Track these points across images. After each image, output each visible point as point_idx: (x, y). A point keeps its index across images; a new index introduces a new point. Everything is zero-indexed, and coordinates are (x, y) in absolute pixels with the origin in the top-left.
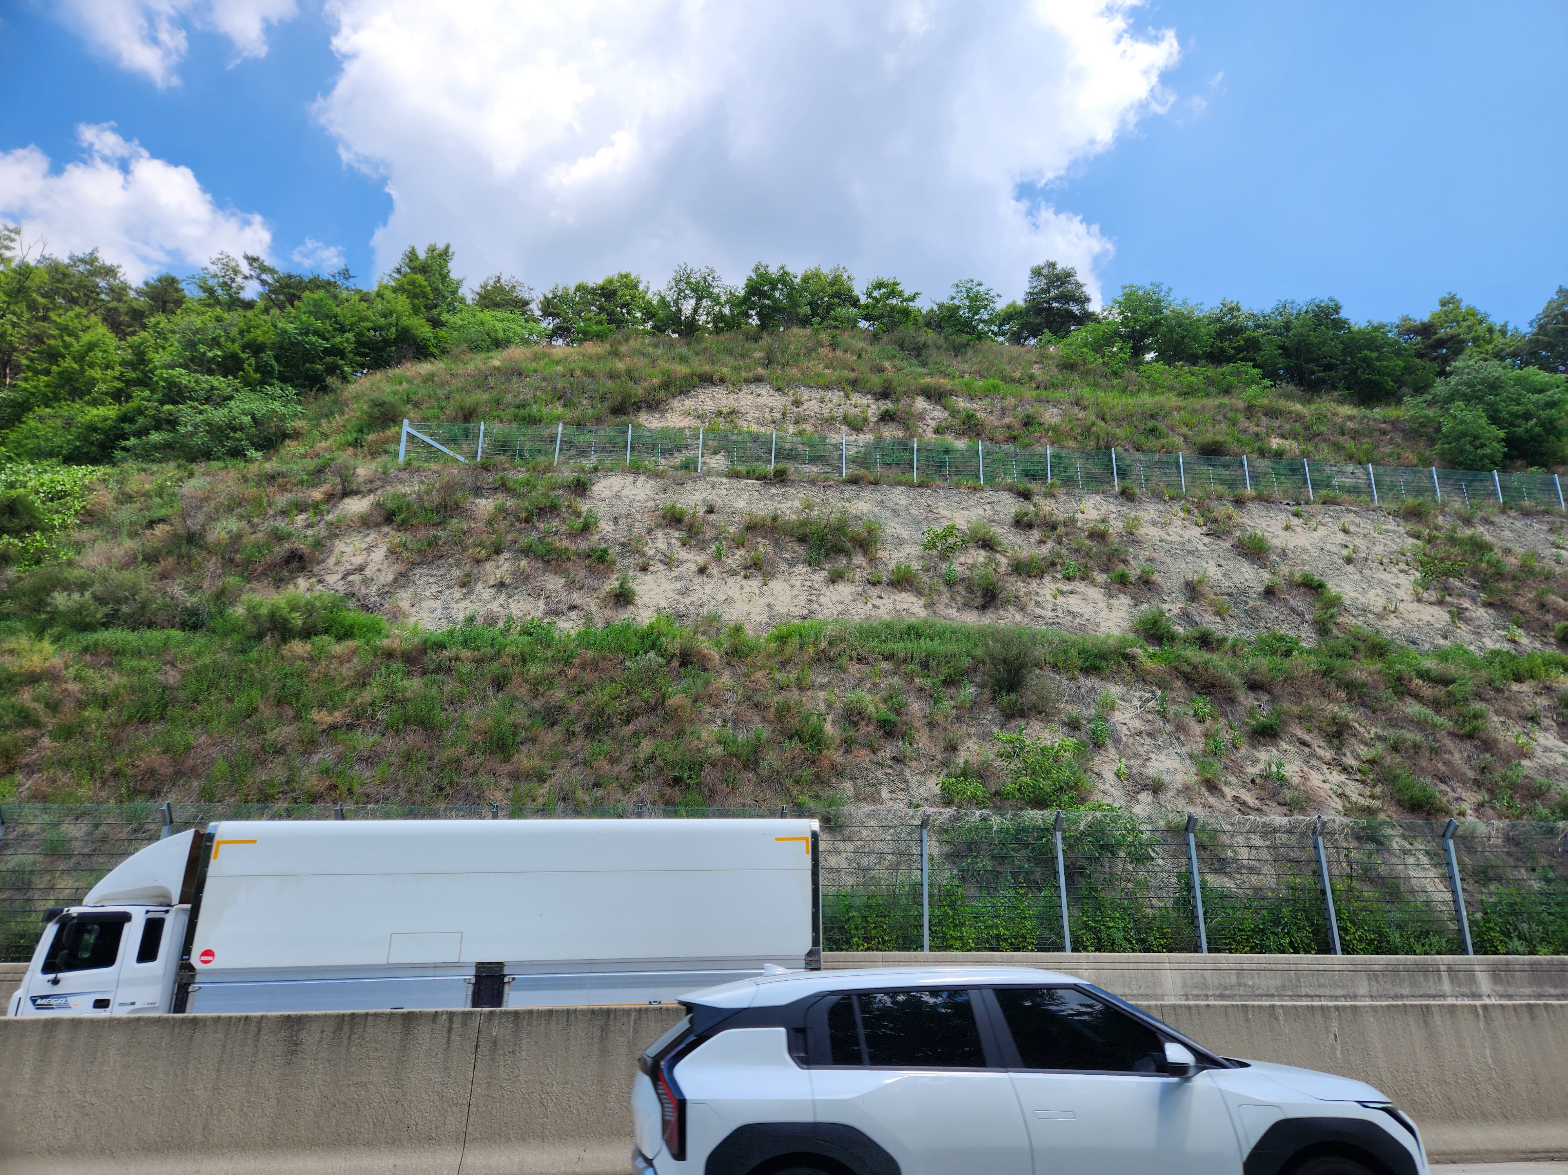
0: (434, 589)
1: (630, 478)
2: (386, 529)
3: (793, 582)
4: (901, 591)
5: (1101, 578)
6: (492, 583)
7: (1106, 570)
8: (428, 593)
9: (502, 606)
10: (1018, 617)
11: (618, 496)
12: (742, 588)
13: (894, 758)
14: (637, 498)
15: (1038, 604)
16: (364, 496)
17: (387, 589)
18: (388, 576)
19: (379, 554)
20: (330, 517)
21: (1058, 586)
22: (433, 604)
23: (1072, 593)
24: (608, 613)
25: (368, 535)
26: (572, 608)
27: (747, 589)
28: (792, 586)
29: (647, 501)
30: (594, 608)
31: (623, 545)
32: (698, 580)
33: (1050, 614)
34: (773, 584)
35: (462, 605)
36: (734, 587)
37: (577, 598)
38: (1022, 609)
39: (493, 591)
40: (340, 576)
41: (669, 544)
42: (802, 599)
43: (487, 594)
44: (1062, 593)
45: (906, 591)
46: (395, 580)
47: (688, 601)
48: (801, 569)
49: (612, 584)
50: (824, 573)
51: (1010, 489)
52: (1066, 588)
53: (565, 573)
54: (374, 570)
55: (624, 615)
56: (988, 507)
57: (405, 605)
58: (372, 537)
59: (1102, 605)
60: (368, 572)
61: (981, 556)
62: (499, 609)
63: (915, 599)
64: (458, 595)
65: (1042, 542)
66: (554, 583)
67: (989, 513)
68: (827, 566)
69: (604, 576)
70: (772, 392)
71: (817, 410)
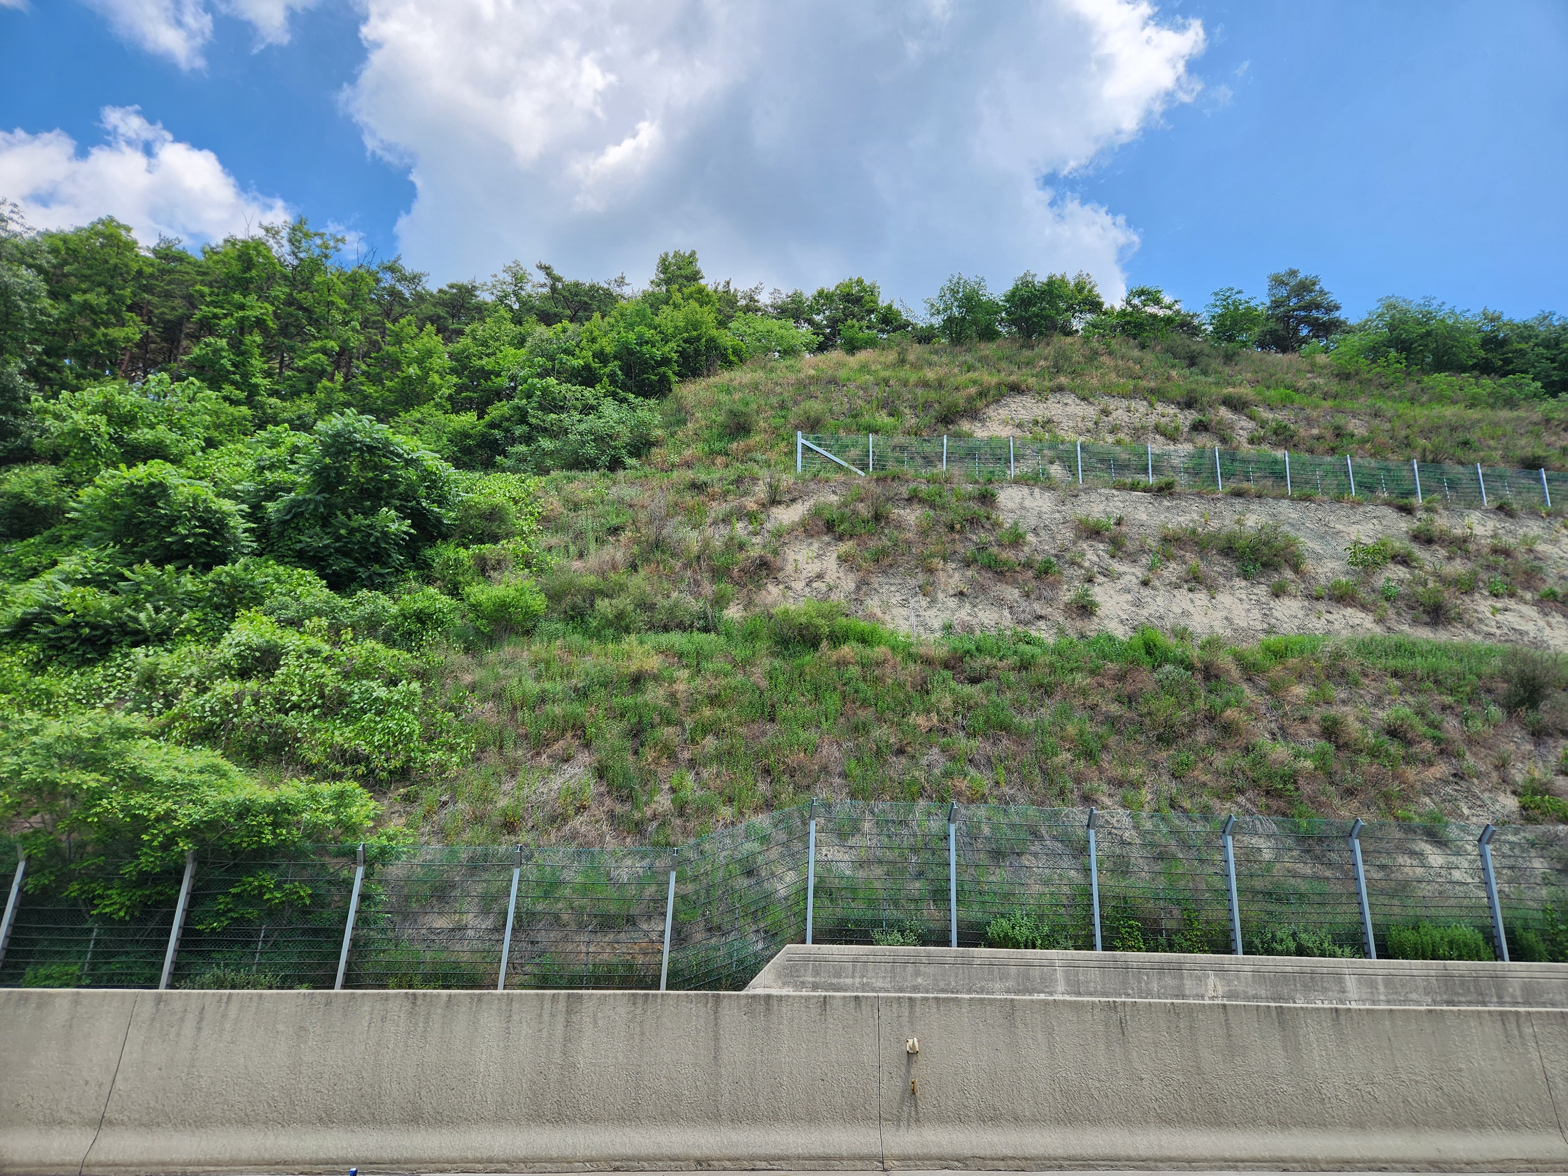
0: (899, 597)
1: (1026, 491)
2: (826, 538)
3: (1238, 595)
4: (1345, 606)
5: (1528, 596)
6: (951, 592)
7: (1528, 588)
8: (894, 601)
9: (969, 614)
10: (1470, 635)
11: (1023, 508)
12: (1192, 601)
13: (1455, 775)
14: (1044, 510)
15: (1480, 620)
16: (788, 506)
17: (854, 597)
18: (849, 583)
19: (831, 563)
20: (768, 526)
21: (1489, 602)
22: (904, 612)
23: (1506, 610)
24: (1079, 624)
25: (811, 543)
26: (1040, 617)
27: (1198, 603)
28: (1241, 600)
29: (1053, 513)
30: (1061, 619)
31: (1056, 556)
32: (1146, 592)
33: (1498, 632)
34: (1220, 597)
35: (932, 612)
36: (1182, 600)
37: (1038, 608)
38: (1469, 626)
39: (956, 600)
40: (804, 583)
41: (1098, 556)
42: (1256, 614)
43: (952, 603)
44: (1498, 610)
45: (1351, 606)
46: (858, 588)
47: (1145, 612)
48: (1239, 583)
49: (1067, 595)
50: (1264, 588)
51: (1388, 504)
52: (1499, 605)
53: (1015, 583)
54: (834, 577)
55: (1091, 627)
56: (1375, 521)
57: (878, 612)
58: (816, 545)
59: (1541, 623)
60: (827, 579)
61: (1401, 572)
62: (969, 618)
63: (1363, 615)
64: (924, 604)
65: (1450, 558)
66: (1012, 593)
67: (1379, 528)
68: (1262, 580)
69: (1054, 586)
70: (1078, 401)
71: (1127, 419)
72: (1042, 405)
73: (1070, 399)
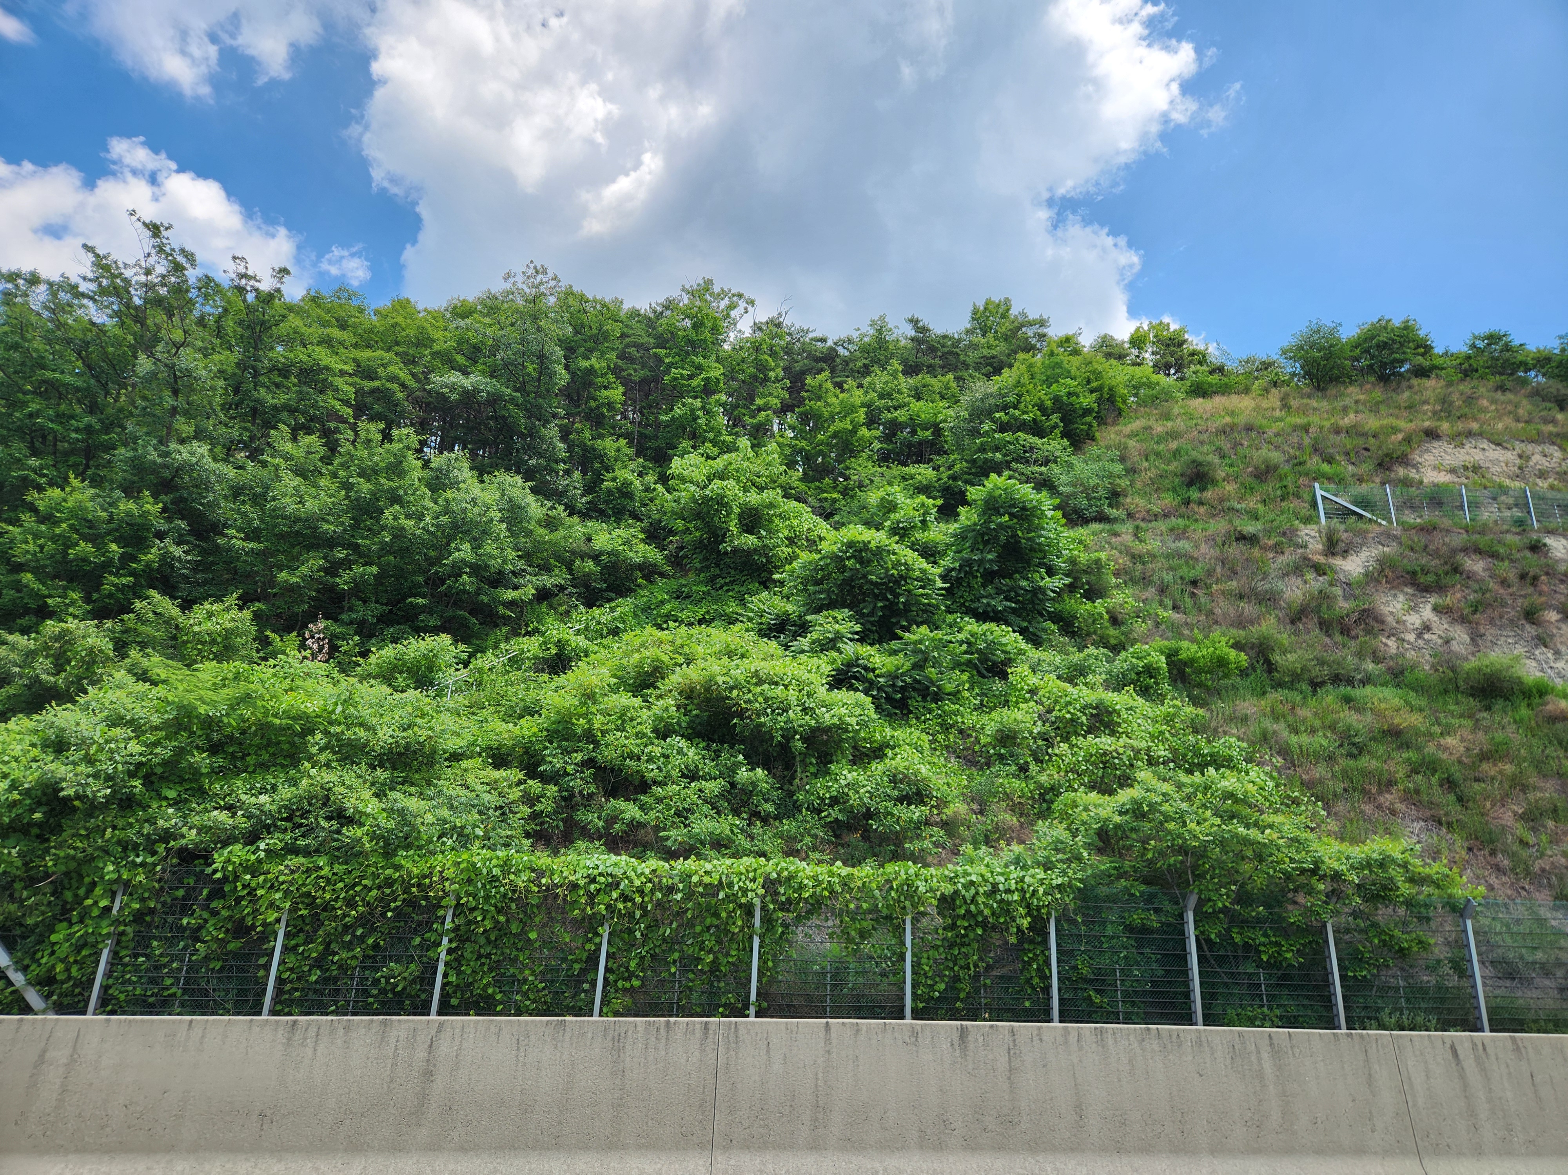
16: (1344, 557)
18: (1461, 635)
46: (1474, 640)
54: (1442, 629)
58: (1402, 597)
60: (1436, 631)
64: (1550, 655)
70: (1493, 447)
71: (1547, 464)
72: (1462, 451)
73: (1485, 444)
